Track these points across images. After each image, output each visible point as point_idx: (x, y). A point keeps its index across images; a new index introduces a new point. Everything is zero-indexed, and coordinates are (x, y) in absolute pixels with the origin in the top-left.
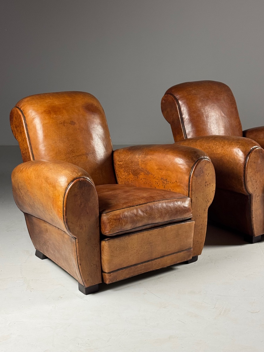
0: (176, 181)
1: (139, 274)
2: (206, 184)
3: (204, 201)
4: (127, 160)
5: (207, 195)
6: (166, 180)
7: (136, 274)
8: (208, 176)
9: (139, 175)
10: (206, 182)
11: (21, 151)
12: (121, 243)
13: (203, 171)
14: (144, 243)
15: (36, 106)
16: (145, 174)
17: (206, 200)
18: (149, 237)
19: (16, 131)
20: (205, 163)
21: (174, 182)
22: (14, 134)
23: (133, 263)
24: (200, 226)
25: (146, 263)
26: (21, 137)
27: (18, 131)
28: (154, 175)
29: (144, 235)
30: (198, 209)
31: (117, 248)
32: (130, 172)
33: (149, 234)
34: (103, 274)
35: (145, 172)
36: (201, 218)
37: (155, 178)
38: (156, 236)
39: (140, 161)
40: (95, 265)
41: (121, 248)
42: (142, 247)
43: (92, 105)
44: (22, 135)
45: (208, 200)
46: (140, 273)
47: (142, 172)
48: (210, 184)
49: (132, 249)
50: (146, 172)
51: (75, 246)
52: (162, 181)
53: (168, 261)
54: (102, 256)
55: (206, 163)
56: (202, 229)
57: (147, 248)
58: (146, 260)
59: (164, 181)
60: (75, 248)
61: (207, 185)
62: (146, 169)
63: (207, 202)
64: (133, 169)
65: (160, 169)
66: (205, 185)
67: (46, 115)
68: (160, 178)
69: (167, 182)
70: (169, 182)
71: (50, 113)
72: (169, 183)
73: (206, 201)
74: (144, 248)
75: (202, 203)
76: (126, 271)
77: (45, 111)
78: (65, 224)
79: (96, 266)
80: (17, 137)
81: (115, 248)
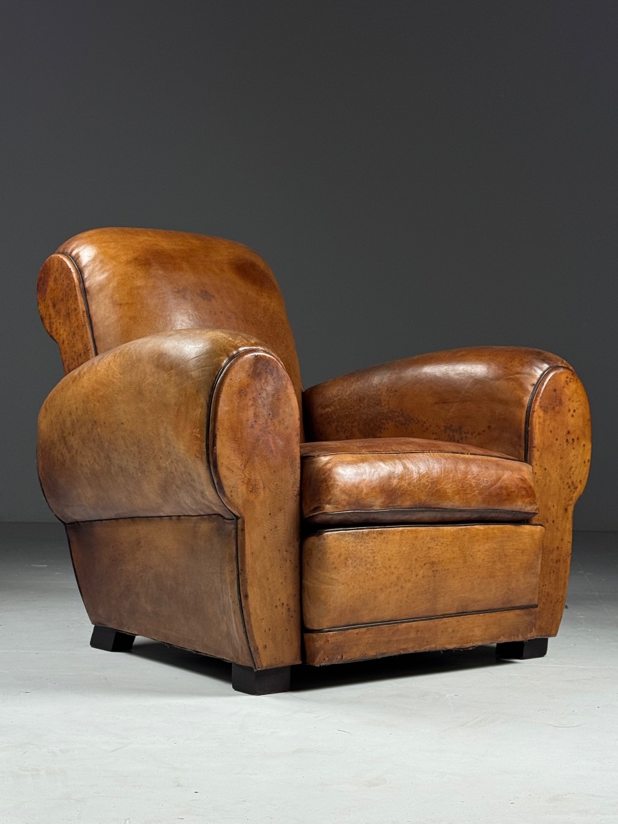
0: (489, 427)
1: (402, 652)
2: (570, 438)
3: (565, 483)
4: (347, 398)
5: (572, 467)
6: (460, 428)
7: (393, 650)
8: (573, 416)
9: (380, 432)
10: (569, 432)
11: (66, 365)
12: (359, 548)
13: (561, 400)
14: (416, 559)
15: (111, 246)
16: (397, 424)
17: (570, 483)
18: (430, 545)
19: (52, 316)
20: (566, 379)
21: (484, 431)
22: (48, 326)
23: (387, 615)
24: (556, 552)
25: (421, 623)
26: (67, 329)
27: (58, 312)
28: (425, 423)
29: (417, 537)
30: (550, 503)
31: (346, 559)
32: (355, 430)
33: (429, 538)
34: (307, 636)
35: (397, 419)
36: (557, 528)
37: (427, 429)
38: (447, 545)
39: (384, 393)
40: (285, 605)
41: (358, 561)
42: (411, 571)
43: (253, 265)
44: (70, 322)
45: (573, 483)
46: (403, 649)
47: (390, 421)
48: (578, 439)
49: (385, 571)
50: (401, 419)
51: (234, 542)
52: (449, 435)
53: (476, 629)
54: (305, 582)
55: (568, 380)
56: (559, 561)
57: (423, 577)
58: (420, 615)
59: (455, 433)
60: (234, 548)
61: (571, 441)
62: (401, 410)
63: (572, 488)
64: (365, 417)
65: (443, 403)
66: (567, 440)
67: (140, 267)
68: (442, 428)
69: (464, 435)
70: (468, 433)
71: (150, 265)
72: (469, 435)
73: (568, 483)
74: (417, 575)
75: (560, 488)
76: (368, 636)
77: (136, 259)
78: (211, 472)
79: (289, 609)
80: (57, 329)
81: (342, 557)
